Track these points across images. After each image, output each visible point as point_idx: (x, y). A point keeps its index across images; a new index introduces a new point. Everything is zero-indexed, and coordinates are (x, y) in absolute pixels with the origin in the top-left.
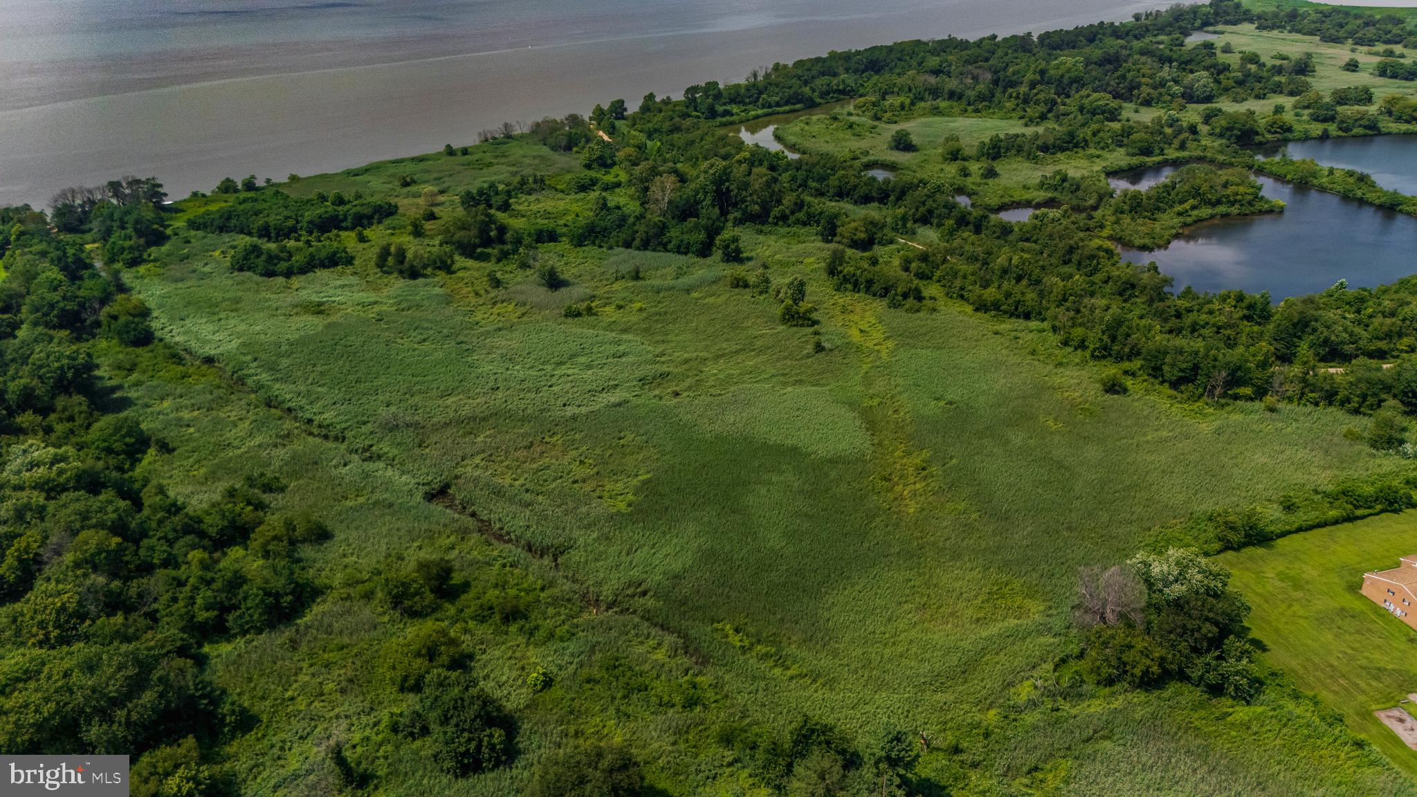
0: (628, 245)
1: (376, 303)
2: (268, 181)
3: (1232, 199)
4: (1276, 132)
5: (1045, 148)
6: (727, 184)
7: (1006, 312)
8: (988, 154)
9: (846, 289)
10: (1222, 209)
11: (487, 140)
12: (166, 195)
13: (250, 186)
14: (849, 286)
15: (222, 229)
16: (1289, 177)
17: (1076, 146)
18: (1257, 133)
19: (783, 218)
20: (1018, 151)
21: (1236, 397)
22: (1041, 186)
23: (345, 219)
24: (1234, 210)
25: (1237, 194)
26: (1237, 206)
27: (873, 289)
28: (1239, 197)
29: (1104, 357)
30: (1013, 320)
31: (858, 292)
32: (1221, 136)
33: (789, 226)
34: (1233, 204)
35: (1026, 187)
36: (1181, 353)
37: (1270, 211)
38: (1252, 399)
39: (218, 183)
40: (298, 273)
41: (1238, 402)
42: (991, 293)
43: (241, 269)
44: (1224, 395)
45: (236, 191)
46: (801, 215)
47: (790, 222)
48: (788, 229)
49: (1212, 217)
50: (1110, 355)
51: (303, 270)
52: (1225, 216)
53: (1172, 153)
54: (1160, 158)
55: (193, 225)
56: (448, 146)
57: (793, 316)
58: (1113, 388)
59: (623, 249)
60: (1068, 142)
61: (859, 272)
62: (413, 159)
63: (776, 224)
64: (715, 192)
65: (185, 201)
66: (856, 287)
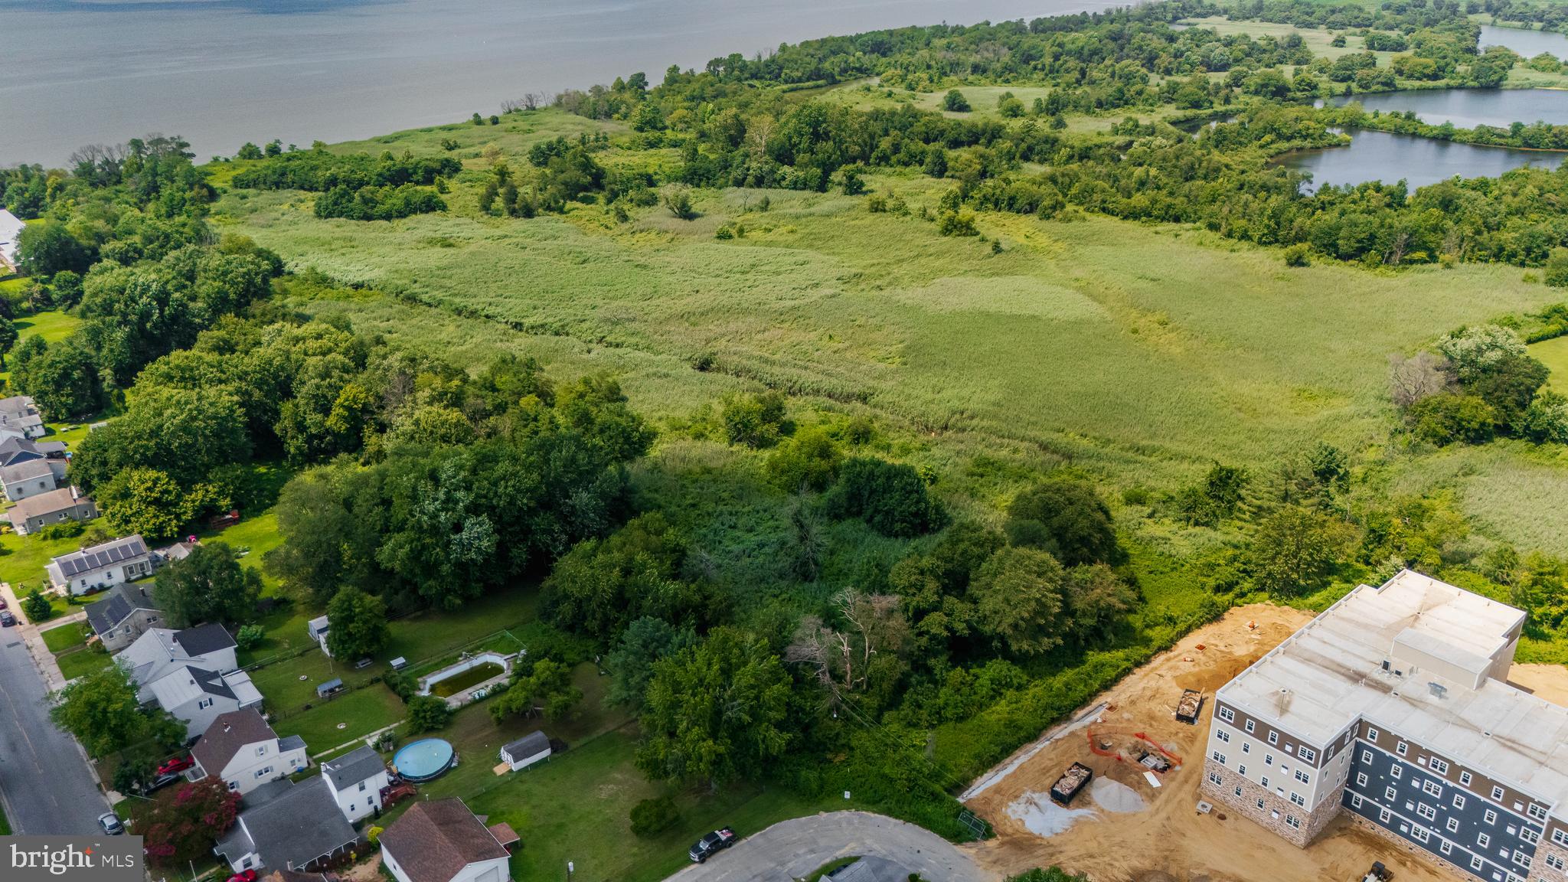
0: (739, 183)
1: (506, 236)
2: (293, 147)
3: (1304, 133)
4: (1304, 90)
5: (1100, 104)
6: (824, 125)
7: (1157, 217)
8: (1048, 110)
9: (987, 209)
10: (1297, 142)
11: (510, 112)
12: (192, 155)
13: (274, 151)
14: (990, 206)
15: (278, 185)
16: (1339, 121)
17: (1126, 103)
18: (1289, 90)
19: (884, 159)
20: (1076, 107)
21: (1412, 262)
22: (1116, 131)
23: (415, 173)
24: (1308, 144)
25: (1308, 129)
26: (1309, 140)
27: (1016, 206)
28: (1311, 131)
29: (1270, 243)
30: (1165, 223)
31: (1000, 210)
32: (1257, 93)
33: (891, 166)
34: (1305, 137)
35: (1099, 134)
36: (1356, 225)
37: (1338, 145)
38: (1426, 262)
39: (239, 149)
40: (397, 217)
41: (1414, 266)
42: (1139, 200)
43: (329, 215)
44: (1402, 261)
45: (260, 157)
46: (901, 156)
47: (892, 162)
48: (893, 169)
49: (1290, 150)
50: (1277, 241)
51: (402, 215)
52: (1300, 149)
53: (1219, 107)
54: (1209, 111)
55: (238, 183)
56: (476, 115)
57: (955, 227)
58: (1297, 262)
59: (735, 188)
60: (1119, 99)
61: (998, 192)
62: (443, 129)
63: (878, 165)
64: (812, 134)
65: (207, 165)
66: (997, 205)
